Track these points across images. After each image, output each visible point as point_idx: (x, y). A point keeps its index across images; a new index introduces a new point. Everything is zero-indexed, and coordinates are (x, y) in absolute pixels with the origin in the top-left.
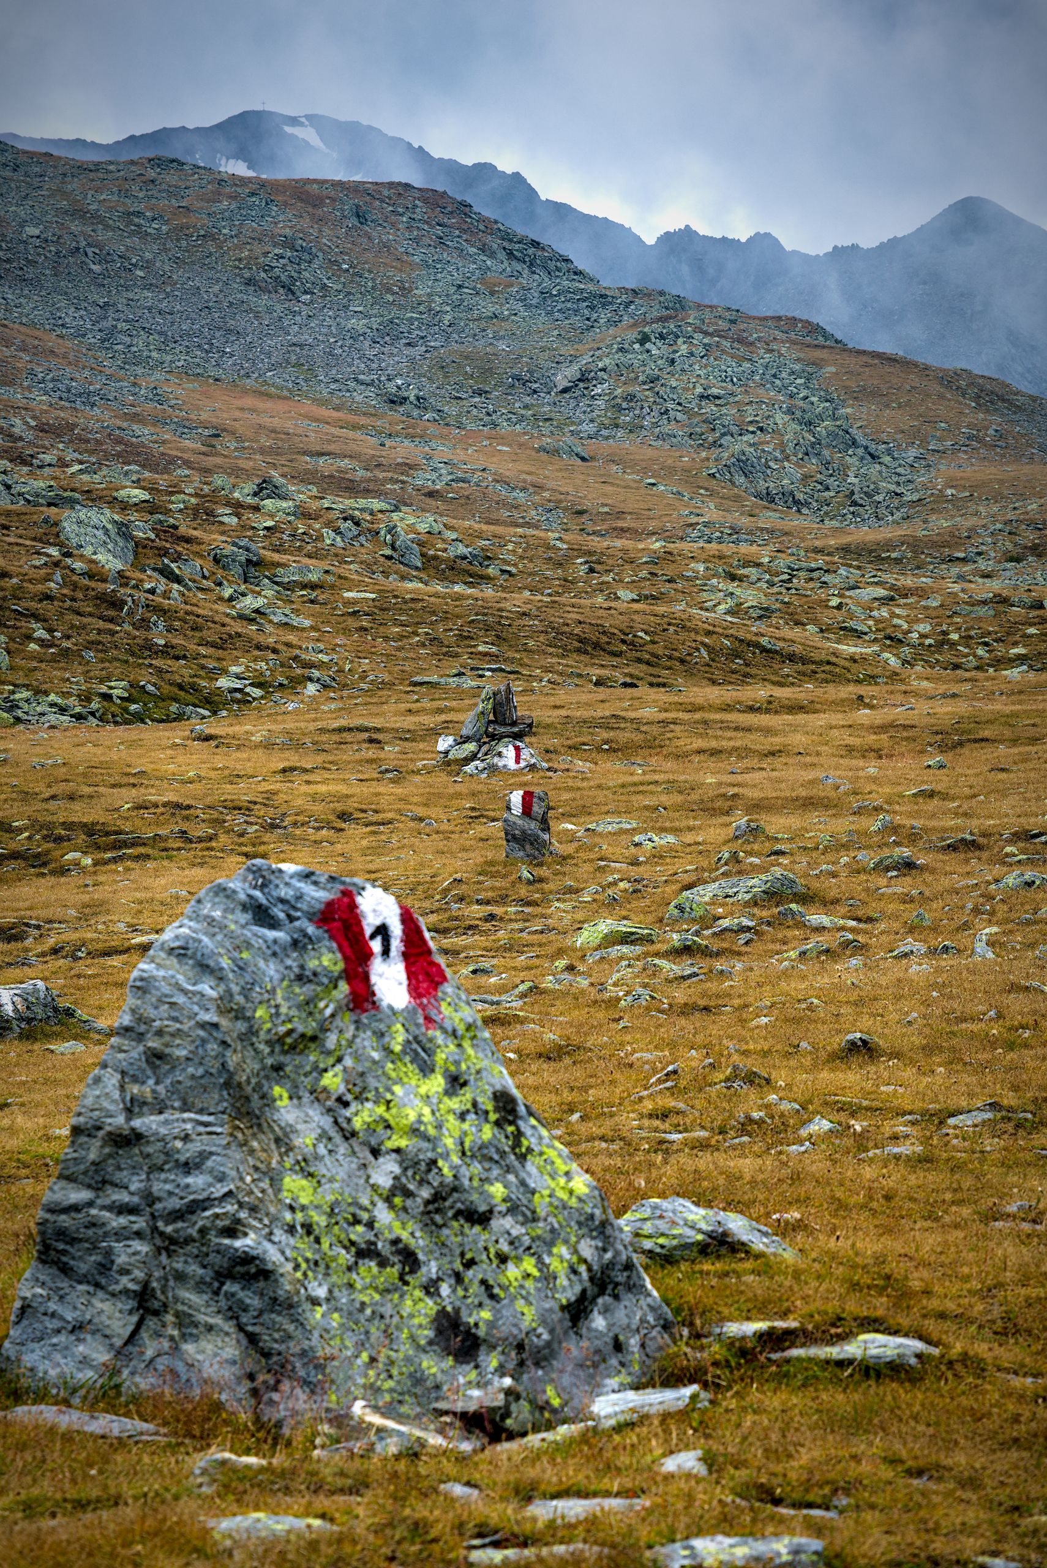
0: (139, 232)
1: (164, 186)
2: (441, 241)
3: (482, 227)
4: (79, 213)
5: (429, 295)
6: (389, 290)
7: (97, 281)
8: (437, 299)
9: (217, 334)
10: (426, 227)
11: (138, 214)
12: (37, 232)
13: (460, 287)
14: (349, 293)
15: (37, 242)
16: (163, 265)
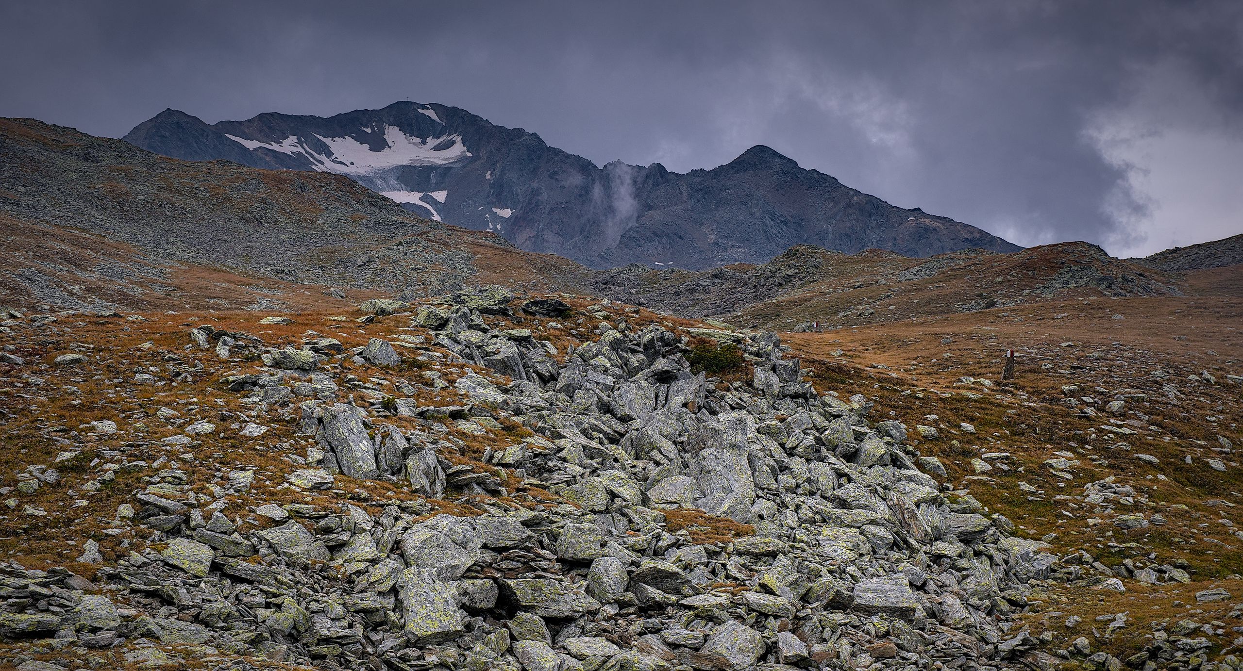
0: (196, 197)
1: (214, 175)
2: (339, 199)
3: (360, 192)
4: (169, 188)
5: (323, 223)
6: (306, 221)
7: (167, 219)
8: (326, 225)
9: (217, 242)
10: (334, 192)
11: (197, 188)
12: (143, 198)
13: (339, 219)
14: (287, 223)
15: (143, 202)
16: (203, 211)
